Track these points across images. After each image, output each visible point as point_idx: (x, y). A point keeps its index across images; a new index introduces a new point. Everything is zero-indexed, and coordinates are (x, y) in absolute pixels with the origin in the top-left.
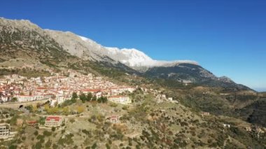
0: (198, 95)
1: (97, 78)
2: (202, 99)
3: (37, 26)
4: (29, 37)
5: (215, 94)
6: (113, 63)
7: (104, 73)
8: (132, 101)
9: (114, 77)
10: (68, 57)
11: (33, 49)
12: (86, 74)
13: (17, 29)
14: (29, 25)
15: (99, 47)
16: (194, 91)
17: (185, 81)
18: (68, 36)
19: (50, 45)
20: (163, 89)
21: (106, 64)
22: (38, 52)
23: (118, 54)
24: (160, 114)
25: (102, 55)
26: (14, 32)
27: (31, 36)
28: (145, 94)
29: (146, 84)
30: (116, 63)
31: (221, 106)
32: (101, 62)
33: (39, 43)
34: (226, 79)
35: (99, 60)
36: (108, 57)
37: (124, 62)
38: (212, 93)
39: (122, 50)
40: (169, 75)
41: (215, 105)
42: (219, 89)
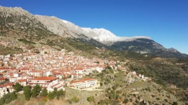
0: (157, 65)
1: (69, 53)
2: (161, 69)
3: (27, 12)
4: (20, 20)
5: (172, 64)
6: (87, 39)
7: (78, 47)
8: (101, 84)
9: (86, 51)
10: (50, 35)
11: (22, 30)
12: (60, 50)
13: (11, 14)
14: (21, 11)
15: (77, 27)
16: (153, 62)
17: (142, 53)
18: (53, 19)
19: (37, 26)
20: (127, 61)
21: (81, 40)
22: (26, 31)
23: (91, 33)
24: (134, 99)
25: (79, 34)
26: (8, 17)
27: (22, 19)
28: (115, 72)
29: (113, 56)
30: (90, 39)
31: (178, 74)
32: (78, 39)
33: (28, 24)
34: (174, 50)
35: (76, 37)
36: (83, 35)
37: (95, 38)
38: (169, 63)
39: (94, 29)
40: (130, 48)
41: (173, 74)
42: (175, 59)
